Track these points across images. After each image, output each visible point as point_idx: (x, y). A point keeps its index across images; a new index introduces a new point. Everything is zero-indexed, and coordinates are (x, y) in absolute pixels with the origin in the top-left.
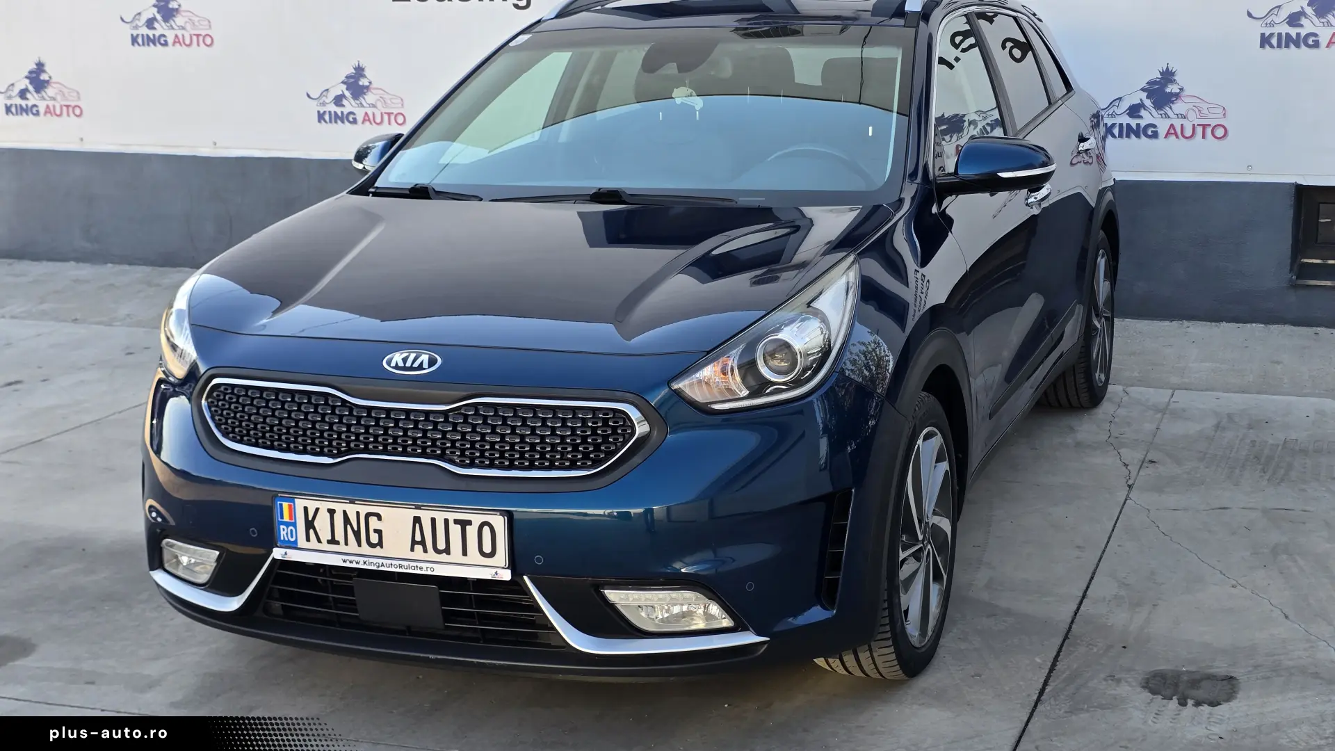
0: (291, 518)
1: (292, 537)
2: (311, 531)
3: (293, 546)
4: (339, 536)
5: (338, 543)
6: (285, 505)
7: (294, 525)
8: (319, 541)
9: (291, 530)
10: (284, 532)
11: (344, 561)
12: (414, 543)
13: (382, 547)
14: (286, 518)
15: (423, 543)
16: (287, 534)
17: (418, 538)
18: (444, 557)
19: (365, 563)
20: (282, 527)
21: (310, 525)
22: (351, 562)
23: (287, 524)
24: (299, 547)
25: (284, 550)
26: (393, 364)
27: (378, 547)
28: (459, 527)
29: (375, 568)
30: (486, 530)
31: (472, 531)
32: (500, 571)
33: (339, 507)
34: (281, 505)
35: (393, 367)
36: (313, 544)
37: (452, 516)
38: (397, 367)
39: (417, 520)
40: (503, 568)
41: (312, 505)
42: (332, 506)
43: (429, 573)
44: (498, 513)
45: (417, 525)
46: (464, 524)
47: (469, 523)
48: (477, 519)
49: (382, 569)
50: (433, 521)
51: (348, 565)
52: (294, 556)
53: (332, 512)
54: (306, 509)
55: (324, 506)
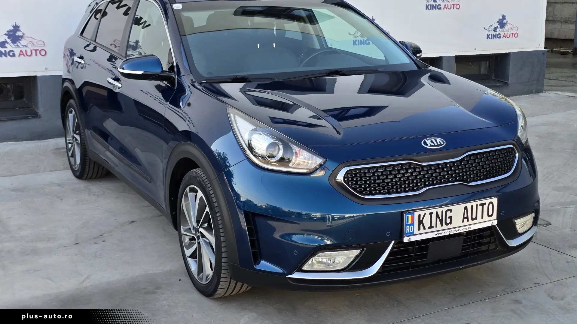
0: (412, 222)
1: (411, 230)
2: (421, 225)
3: (412, 234)
4: (434, 224)
5: (433, 227)
6: (410, 216)
7: (413, 224)
8: (424, 228)
9: (412, 227)
10: (408, 229)
11: (436, 235)
12: (464, 218)
13: (451, 224)
14: (410, 222)
15: (467, 218)
16: (409, 230)
17: (466, 216)
18: (475, 221)
19: (444, 233)
20: (407, 227)
21: (421, 222)
22: (439, 234)
23: (410, 225)
24: (415, 234)
25: (409, 237)
26: (429, 145)
27: (450, 224)
28: (481, 207)
29: (448, 234)
30: (491, 205)
31: (485, 207)
32: (494, 221)
33: (434, 211)
34: (408, 217)
35: (430, 146)
36: (422, 230)
37: (479, 203)
38: (431, 146)
39: (466, 208)
40: (496, 220)
41: (422, 213)
42: (431, 211)
43: (469, 230)
44: (495, 197)
45: (466, 210)
46: (483, 205)
47: (485, 204)
48: (487, 201)
49: (451, 233)
50: (472, 206)
51: (437, 236)
52: (414, 238)
53: (431, 214)
54: (420, 216)
55: (428, 212)
